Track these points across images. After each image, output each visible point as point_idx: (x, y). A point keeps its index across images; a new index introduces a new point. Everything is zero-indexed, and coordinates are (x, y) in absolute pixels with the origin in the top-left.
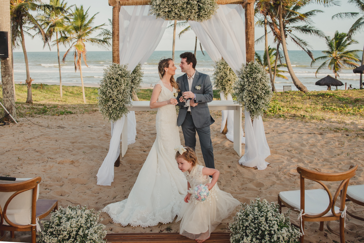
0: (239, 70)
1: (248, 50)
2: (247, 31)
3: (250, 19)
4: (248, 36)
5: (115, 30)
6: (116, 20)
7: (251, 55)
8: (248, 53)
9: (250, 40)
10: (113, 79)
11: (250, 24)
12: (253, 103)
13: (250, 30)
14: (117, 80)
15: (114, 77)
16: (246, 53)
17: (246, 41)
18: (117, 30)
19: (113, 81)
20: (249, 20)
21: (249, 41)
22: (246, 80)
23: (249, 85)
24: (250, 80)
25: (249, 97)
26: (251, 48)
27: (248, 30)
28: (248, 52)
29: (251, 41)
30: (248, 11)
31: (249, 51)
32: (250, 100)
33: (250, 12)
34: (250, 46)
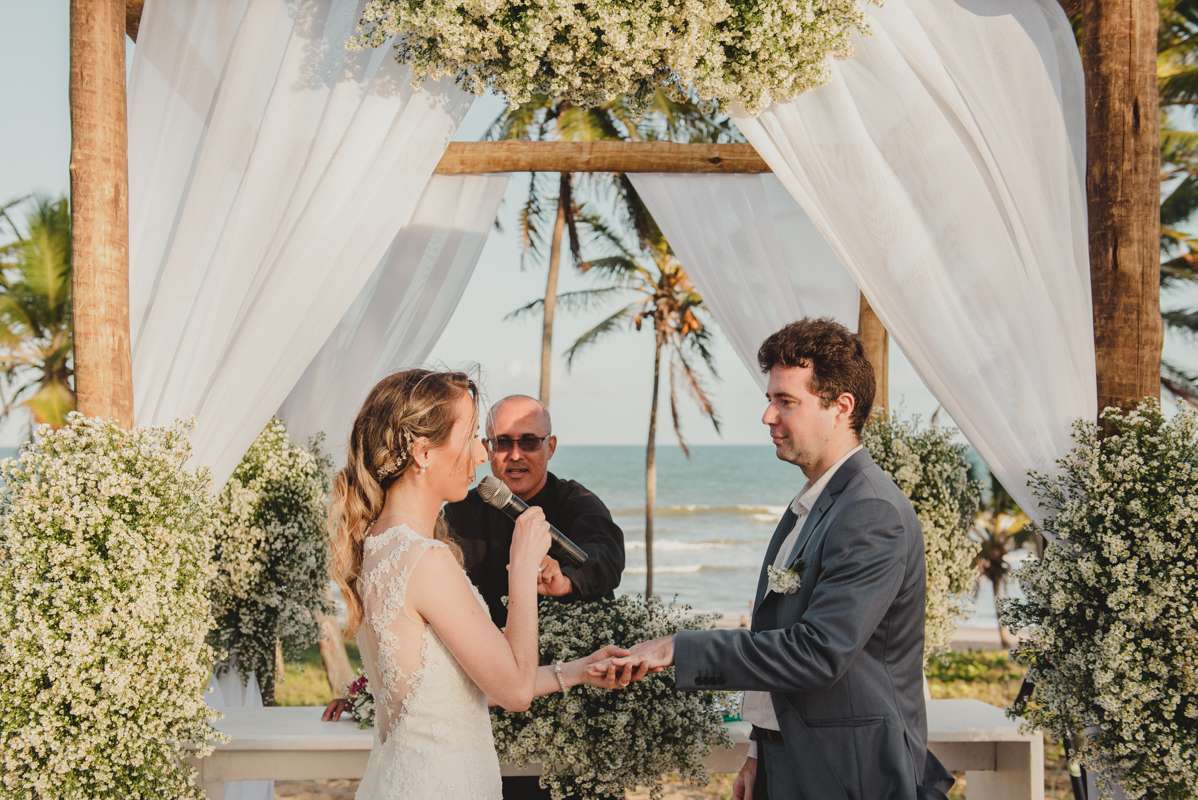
0: (1054, 472)
1: (1111, 317)
2: (1104, 176)
3: (1130, 82)
4: (1115, 211)
5: (88, 158)
6: (99, 82)
7: (1138, 360)
8: (1112, 345)
9: (1130, 242)
10: (64, 536)
11: (1129, 117)
12: (1174, 726)
13: (1127, 166)
14: (99, 545)
15: (70, 525)
16: (1099, 341)
17: (1095, 254)
18: (107, 160)
19: (60, 552)
20: (1116, 89)
21: (1123, 253)
22: (1115, 545)
23: (1144, 589)
24: (1156, 547)
25: (1148, 677)
26: (1134, 301)
27: (1111, 168)
28: (1115, 333)
29: (1135, 248)
30: (1115, 19)
31: (1118, 324)
32: (1154, 709)
33: (1131, 26)
34: (1127, 290)
